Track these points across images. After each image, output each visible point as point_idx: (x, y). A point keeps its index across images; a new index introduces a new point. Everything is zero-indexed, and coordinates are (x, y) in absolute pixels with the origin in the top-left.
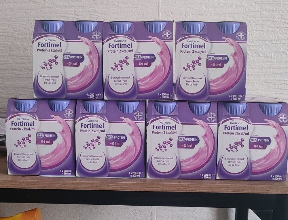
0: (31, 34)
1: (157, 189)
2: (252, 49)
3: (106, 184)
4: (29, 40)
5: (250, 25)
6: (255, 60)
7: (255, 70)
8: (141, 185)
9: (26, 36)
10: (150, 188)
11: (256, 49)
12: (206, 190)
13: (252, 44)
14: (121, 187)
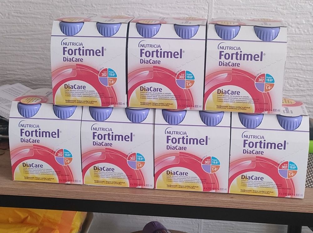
0: (72, 2)
4: (70, 8)
9: (67, 4)
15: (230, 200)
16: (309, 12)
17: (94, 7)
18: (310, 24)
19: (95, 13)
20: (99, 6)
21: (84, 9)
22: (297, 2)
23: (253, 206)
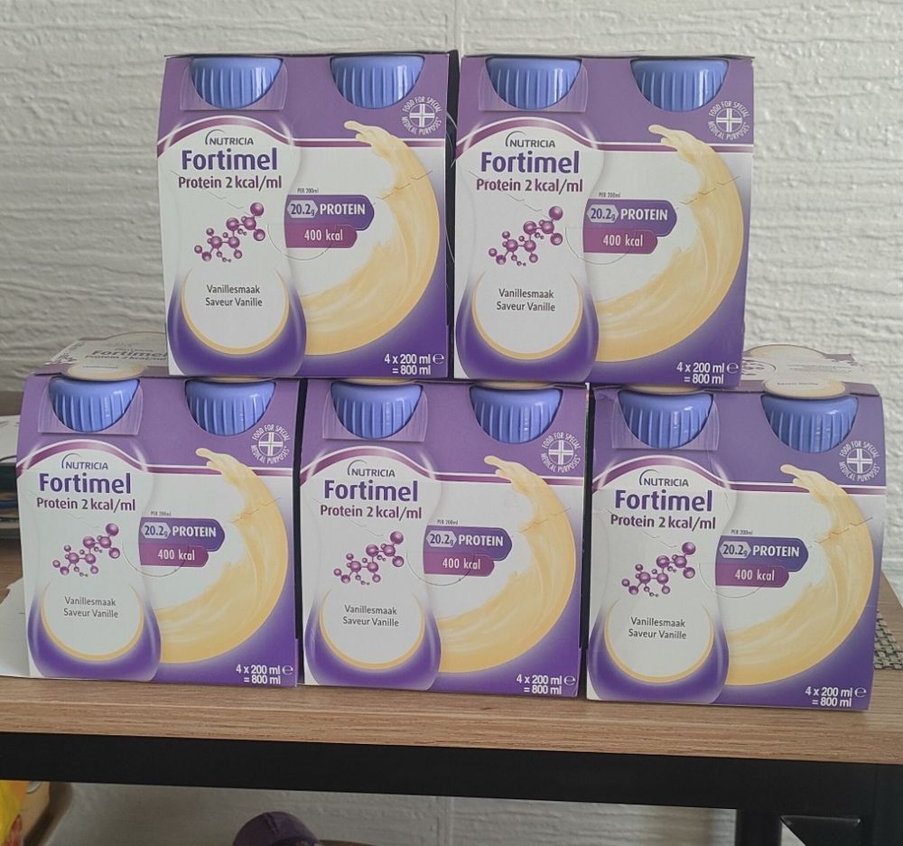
2: (811, 113)
5: (805, 18)
6: (824, 152)
7: (824, 190)
11: (827, 110)
13: (810, 93)
15: (479, 716)
16: (783, 82)
17: (58, 76)
18: (787, 123)
19: (61, 97)
20: (75, 70)
21: (21, 82)
22: (741, 47)
23: (566, 739)
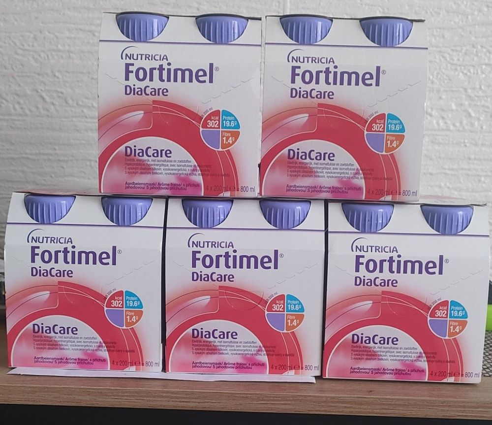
0: (14, 67)
1: (283, 407)
2: (477, 105)
3: (164, 395)
4: (11, 79)
5: (475, 52)
6: (484, 127)
7: (484, 149)
8: (247, 397)
9: (4, 70)
10: (266, 406)
11: (486, 104)
12: (396, 412)
13: (478, 95)
14: (199, 403)
16: (462, 87)
17: (58, 78)
18: (464, 111)
19: (59, 90)
20: (68, 74)
21: (37, 81)
22: (440, 68)
